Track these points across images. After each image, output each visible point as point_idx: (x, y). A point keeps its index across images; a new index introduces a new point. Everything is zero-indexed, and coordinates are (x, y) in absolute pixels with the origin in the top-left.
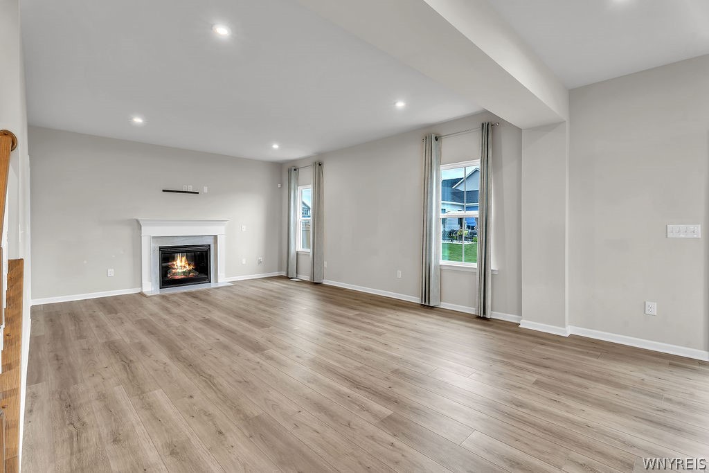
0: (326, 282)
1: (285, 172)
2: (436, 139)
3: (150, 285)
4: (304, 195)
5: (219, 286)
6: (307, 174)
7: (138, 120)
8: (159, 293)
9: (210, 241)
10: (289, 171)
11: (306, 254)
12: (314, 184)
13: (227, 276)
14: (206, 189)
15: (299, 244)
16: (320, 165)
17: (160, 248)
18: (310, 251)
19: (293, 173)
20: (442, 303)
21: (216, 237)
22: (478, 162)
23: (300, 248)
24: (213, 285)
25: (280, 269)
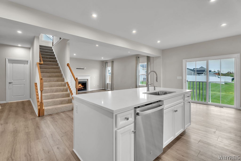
1: (104, 64)
2: (138, 58)
4: (109, 69)
5: (89, 91)
6: (110, 64)
9: (86, 81)
10: (105, 63)
11: (109, 84)
12: (112, 66)
13: (90, 89)
14: (86, 68)
16: (113, 62)
18: (111, 83)
19: (106, 64)
21: (88, 79)
22: (146, 63)
23: (108, 82)
24: (87, 91)
25: (103, 88)
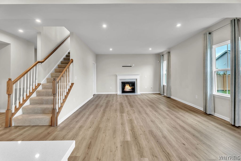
0: (172, 97)
2: (210, 33)
3: (119, 92)
5: (138, 94)
7: (111, 49)
8: (121, 94)
9: (135, 81)
12: (167, 60)
13: (140, 92)
14: (134, 65)
15: (164, 82)
16: (169, 53)
17: (122, 82)
19: (162, 57)
20: (215, 113)
21: (137, 79)
23: (164, 84)
24: (136, 94)
25: (160, 91)
